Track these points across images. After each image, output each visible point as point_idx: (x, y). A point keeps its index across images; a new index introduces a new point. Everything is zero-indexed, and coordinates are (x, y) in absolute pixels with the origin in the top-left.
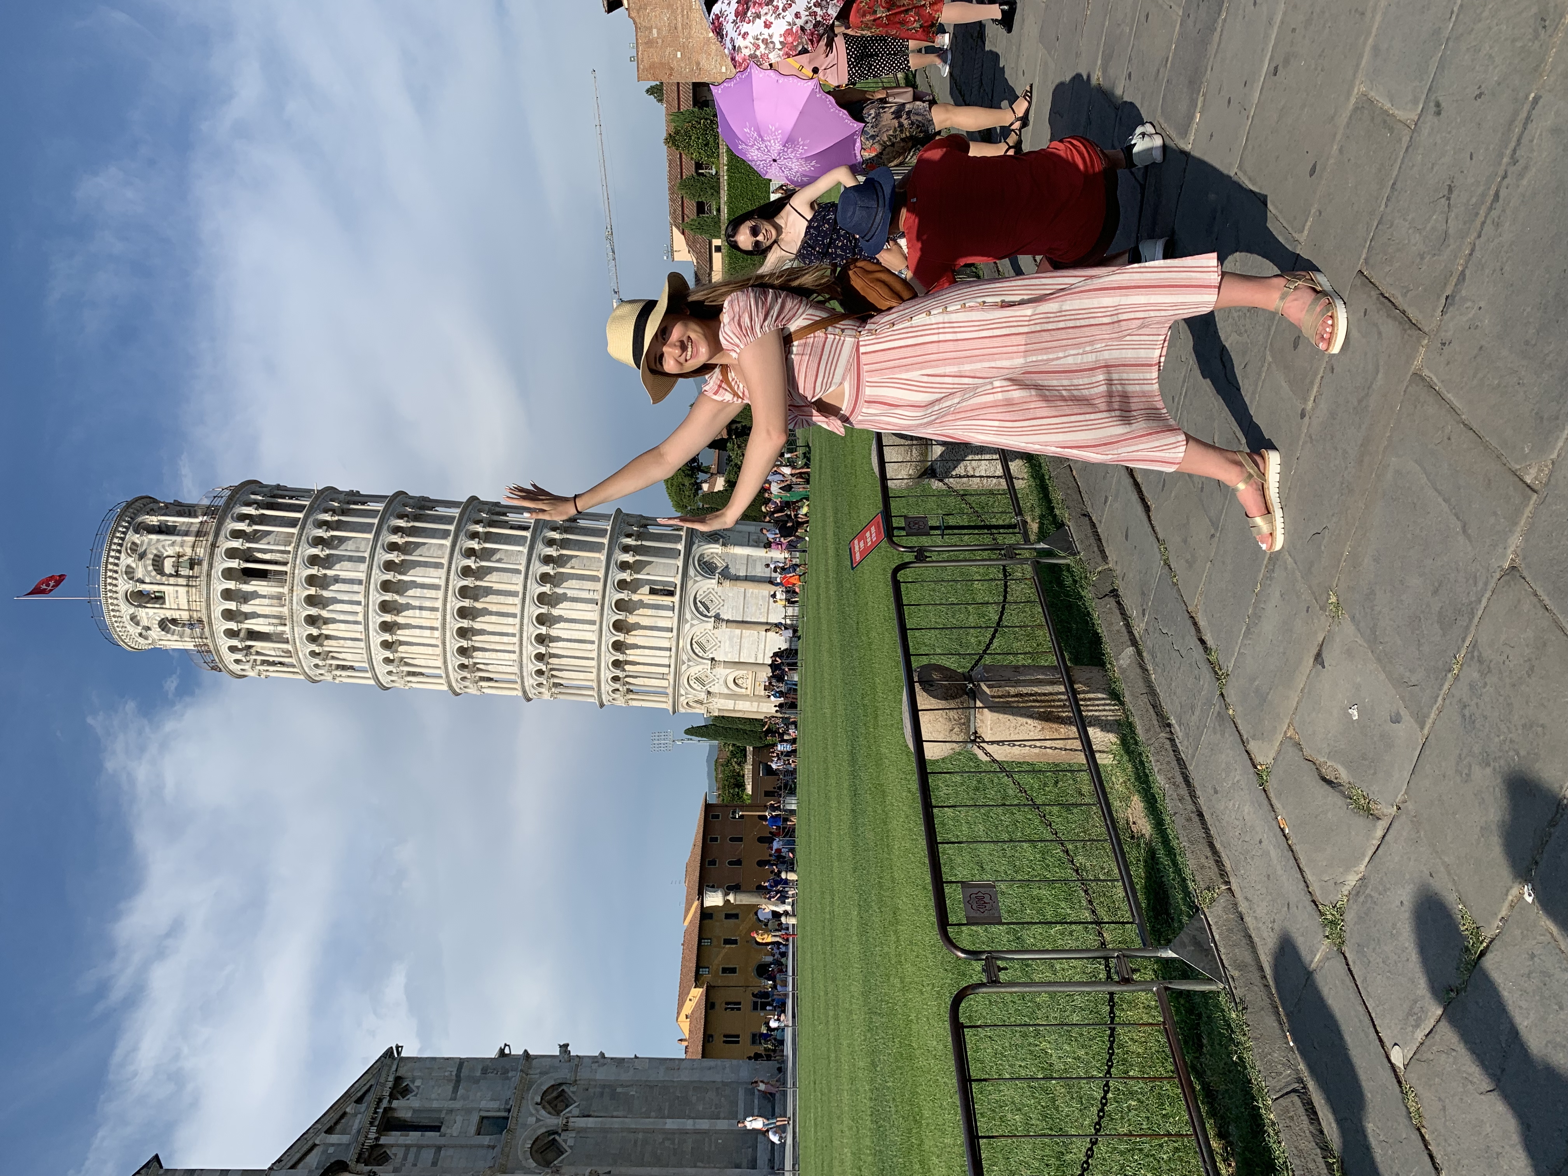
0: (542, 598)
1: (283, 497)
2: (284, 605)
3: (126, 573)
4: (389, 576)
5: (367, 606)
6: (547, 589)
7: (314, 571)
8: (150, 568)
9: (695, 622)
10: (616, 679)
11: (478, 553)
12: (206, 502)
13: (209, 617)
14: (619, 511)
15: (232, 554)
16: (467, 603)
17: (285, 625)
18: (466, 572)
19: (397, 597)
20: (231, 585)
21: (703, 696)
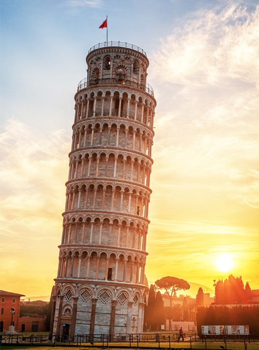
0: (107, 220)
1: (150, 115)
2: (104, 115)
3: (117, 56)
4: (116, 157)
5: (104, 148)
6: (111, 222)
7: (118, 127)
8: (119, 65)
9: (95, 290)
10: (70, 253)
11: (126, 193)
12: (147, 86)
13: (99, 87)
14: (147, 254)
15: (125, 95)
16: (105, 188)
17: (96, 116)
18: (118, 188)
19: (107, 160)
20: (112, 94)
21: (62, 294)
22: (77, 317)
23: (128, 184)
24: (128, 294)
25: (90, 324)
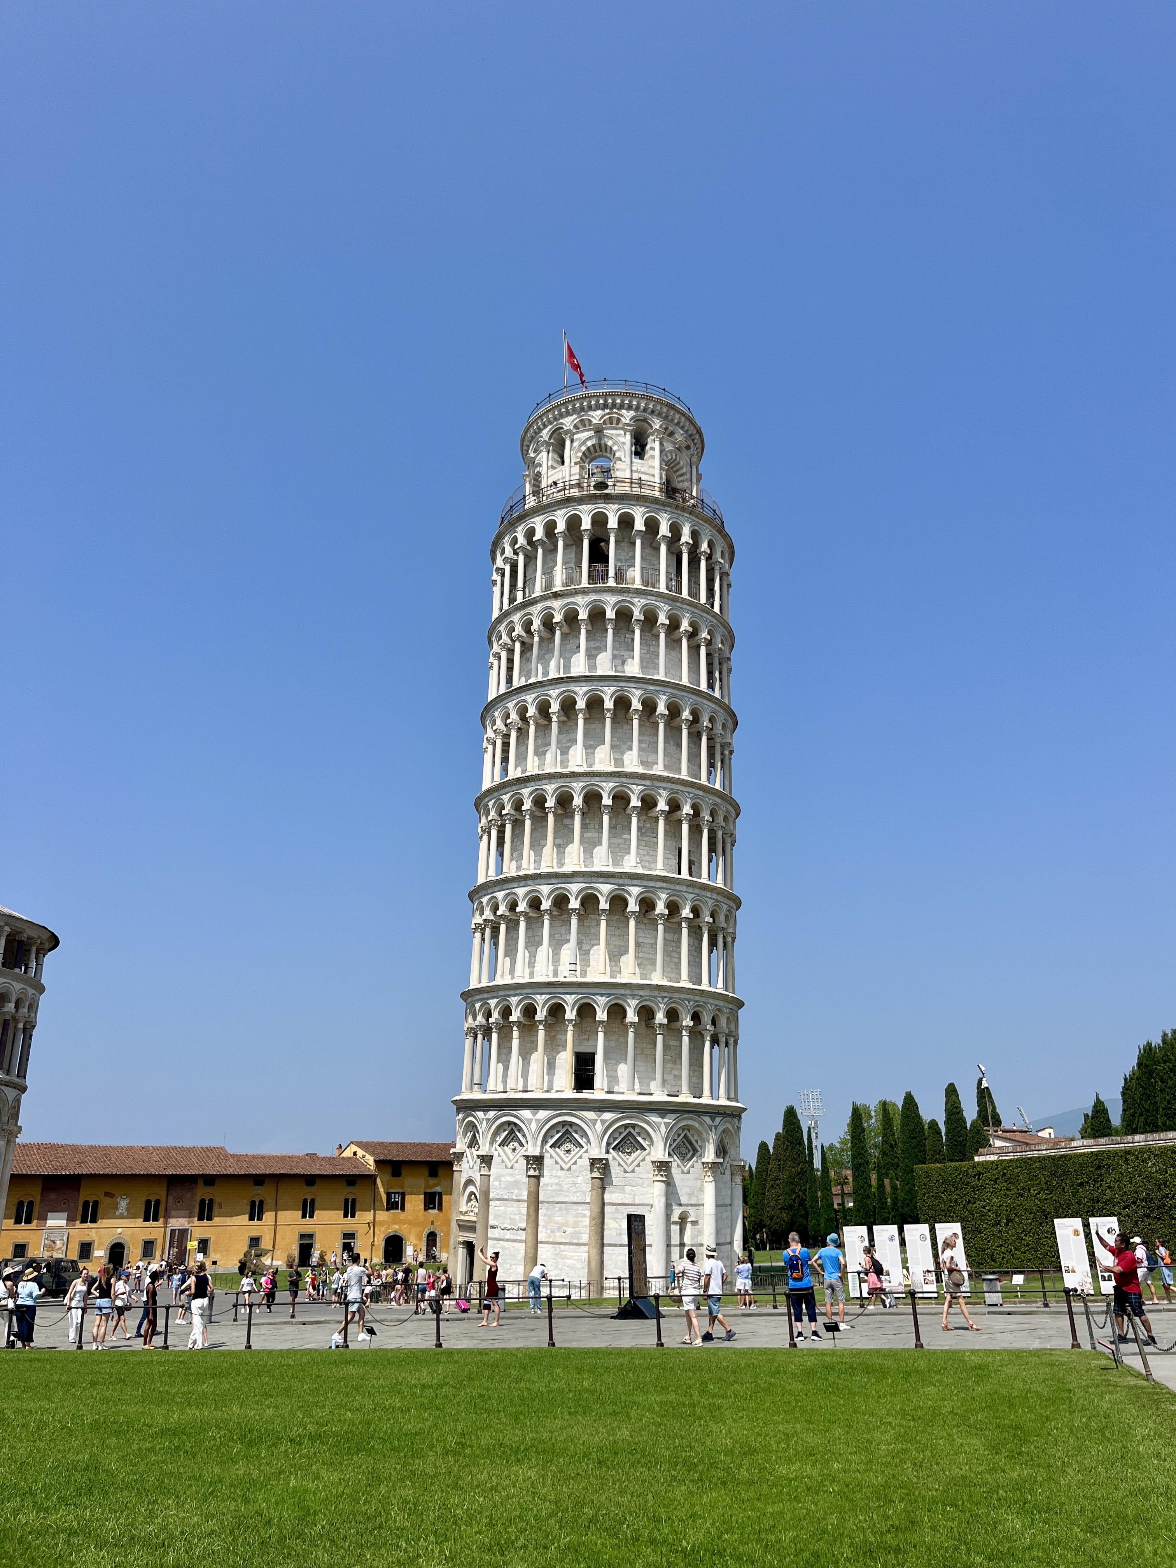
0: (561, 900)
9: (534, 1126)
17: (524, 599)
22: (491, 1218)
23: (624, 780)
24: (649, 1135)
25: (525, 1242)
